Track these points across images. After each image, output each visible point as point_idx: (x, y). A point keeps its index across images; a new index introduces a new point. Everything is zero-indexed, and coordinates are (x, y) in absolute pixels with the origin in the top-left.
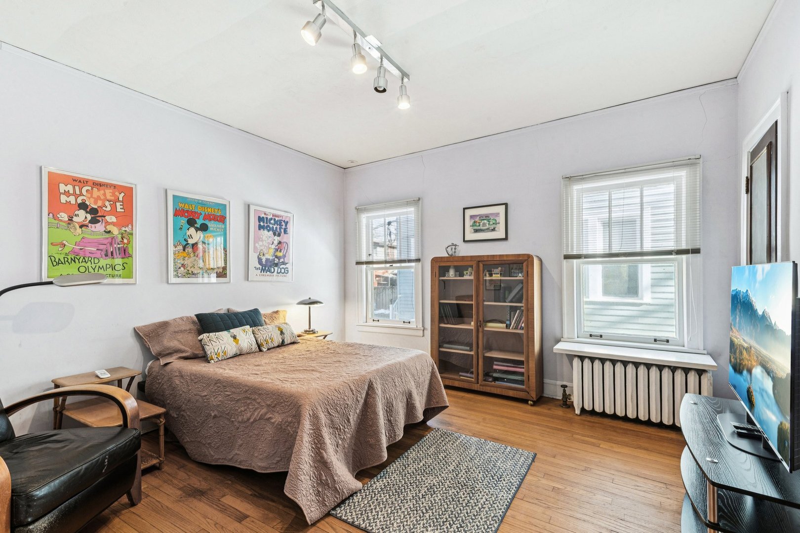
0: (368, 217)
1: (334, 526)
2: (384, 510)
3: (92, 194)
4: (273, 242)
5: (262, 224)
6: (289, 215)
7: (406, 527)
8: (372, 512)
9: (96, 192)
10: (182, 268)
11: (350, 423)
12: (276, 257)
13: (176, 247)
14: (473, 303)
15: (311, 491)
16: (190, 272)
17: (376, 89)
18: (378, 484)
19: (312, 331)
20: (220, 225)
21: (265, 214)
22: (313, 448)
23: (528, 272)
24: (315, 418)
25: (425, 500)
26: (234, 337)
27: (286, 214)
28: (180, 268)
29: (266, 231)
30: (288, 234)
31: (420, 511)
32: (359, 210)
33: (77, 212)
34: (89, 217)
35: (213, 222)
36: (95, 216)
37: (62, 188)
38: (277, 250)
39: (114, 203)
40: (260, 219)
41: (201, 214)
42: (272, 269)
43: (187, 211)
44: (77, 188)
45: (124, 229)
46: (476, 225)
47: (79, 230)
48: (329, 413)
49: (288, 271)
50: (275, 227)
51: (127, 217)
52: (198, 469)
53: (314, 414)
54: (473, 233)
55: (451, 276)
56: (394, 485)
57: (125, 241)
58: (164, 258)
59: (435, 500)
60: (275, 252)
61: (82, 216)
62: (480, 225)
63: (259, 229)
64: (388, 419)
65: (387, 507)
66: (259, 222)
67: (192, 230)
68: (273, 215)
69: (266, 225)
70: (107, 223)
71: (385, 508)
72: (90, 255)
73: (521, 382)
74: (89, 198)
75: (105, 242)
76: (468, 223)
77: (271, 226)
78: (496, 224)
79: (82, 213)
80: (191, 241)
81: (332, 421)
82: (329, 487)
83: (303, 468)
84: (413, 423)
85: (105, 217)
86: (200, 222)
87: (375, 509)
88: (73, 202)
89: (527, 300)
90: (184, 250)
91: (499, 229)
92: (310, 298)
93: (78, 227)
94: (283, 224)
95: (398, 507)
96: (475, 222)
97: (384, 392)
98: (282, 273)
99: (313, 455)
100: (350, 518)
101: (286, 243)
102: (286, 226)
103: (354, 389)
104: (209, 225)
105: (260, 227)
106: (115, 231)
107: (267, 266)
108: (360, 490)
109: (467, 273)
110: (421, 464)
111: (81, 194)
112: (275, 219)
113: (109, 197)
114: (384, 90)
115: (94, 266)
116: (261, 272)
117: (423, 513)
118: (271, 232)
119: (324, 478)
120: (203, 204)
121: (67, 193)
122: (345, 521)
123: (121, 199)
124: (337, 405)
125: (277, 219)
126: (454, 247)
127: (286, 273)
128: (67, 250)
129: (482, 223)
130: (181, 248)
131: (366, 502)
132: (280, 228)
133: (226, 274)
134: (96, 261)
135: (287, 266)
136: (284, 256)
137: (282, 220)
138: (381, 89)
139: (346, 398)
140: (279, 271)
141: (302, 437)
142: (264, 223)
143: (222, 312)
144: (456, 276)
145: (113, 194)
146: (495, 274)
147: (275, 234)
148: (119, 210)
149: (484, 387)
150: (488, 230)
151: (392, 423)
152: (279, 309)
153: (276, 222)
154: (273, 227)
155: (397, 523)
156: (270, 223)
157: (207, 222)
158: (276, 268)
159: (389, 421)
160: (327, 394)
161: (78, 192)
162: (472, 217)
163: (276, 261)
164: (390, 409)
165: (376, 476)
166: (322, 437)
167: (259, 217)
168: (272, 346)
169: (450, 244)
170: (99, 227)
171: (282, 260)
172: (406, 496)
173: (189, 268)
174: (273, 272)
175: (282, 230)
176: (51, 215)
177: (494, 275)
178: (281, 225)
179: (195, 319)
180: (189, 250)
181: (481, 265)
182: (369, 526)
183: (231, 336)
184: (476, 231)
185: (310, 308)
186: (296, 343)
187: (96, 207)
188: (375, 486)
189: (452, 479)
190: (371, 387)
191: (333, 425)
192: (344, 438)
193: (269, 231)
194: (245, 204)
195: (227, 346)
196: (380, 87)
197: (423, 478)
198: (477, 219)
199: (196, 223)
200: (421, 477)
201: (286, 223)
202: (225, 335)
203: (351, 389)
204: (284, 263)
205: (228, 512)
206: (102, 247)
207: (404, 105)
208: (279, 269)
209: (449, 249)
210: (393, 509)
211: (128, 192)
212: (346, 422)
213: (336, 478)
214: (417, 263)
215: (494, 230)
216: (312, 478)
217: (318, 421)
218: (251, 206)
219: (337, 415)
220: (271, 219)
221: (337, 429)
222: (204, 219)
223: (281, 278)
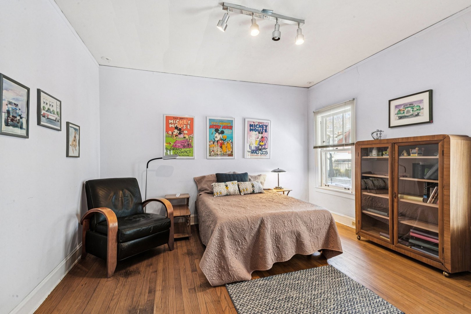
0: (322, 117)
1: (222, 292)
2: (250, 296)
3: (179, 123)
4: (258, 138)
5: (252, 128)
6: (268, 122)
7: (253, 311)
8: (244, 294)
9: (181, 122)
10: (213, 152)
11: (246, 240)
12: (260, 145)
13: (210, 142)
14: (388, 177)
15: (215, 269)
16: (216, 154)
17: (274, 39)
18: (261, 281)
19: (280, 188)
20: (230, 131)
21: (254, 123)
22: (219, 247)
23: (443, 151)
24: (222, 232)
25: (278, 303)
26: (227, 186)
27: (266, 121)
28: (212, 152)
29: (254, 132)
30: (267, 132)
31: (269, 307)
32: (316, 113)
33: (174, 131)
34: (178, 132)
35: (226, 129)
36: (180, 131)
37: (170, 121)
38: (260, 141)
39: (187, 125)
40: (251, 126)
41: (221, 126)
42: (258, 152)
43: (215, 126)
44: (174, 121)
45: (190, 136)
46: (400, 113)
47: (175, 137)
48: (231, 231)
49: (267, 153)
50: (259, 129)
51: (191, 131)
52: (200, 244)
53: (221, 229)
54: (398, 120)
55: (373, 155)
56: (269, 286)
57: (191, 141)
58: (205, 148)
59: (284, 305)
60: (259, 143)
61: (176, 132)
62: (404, 113)
63: (250, 131)
64: (277, 245)
65: (254, 295)
66: (250, 127)
67: (217, 134)
68: (258, 123)
69: (254, 128)
70: (184, 134)
71: (252, 295)
72: (178, 147)
73: (436, 252)
74: (178, 124)
75: (184, 141)
76: (393, 111)
77: (257, 129)
78: (420, 110)
79: (176, 131)
80: (216, 139)
81: (233, 236)
82: (225, 271)
83: (209, 255)
84: (302, 254)
85: (183, 131)
86: (220, 130)
87: (247, 293)
88: (173, 127)
89: (442, 177)
90: (213, 144)
91: (423, 113)
92: (278, 169)
93: (175, 136)
94: (264, 127)
95: (259, 299)
96: (400, 110)
97: (273, 228)
98: (263, 154)
99: (218, 250)
100: (232, 292)
101: (266, 137)
102: (266, 128)
103: (250, 221)
104: (225, 131)
105: (251, 130)
106: (187, 137)
107: (255, 151)
108: (249, 281)
109: (386, 153)
110: (297, 282)
111: (176, 123)
112: (259, 125)
113: (185, 123)
114: (279, 39)
115: (180, 151)
116: (251, 154)
117: (270, 309)
118: (257, 132)
119: (223, 265)
120: (222, 121)
121: (171, 123)
122: (228, 292)
123: (189, 123)
124: (237, 227)
125: (260, 124)
126: (379, 133)
127: (266, 154)
128: (171, 145)
129: (406, 111)
130: (212, 142)
131: (246, 288)
132: (263, 130)
133: (232, 155)
134: (181, 149)
135: (267, 150)
136: (265, 145)
137: (264, 125)
138: (277, 38)
139: (243, 225)
140: (262, 153)
141: (212, 239)
142: (253, 127)
143: (231, 173)
144: (378, 155)
145: (187, 122)
146: (412, 153)
147: (259, 133)
148: (188, 128)
149: (399, 249)
150: (412, 116)
151: (280, 249)
152: (262, 174)
153: (260, 126)
154: (258, 129)
155: (250, 306)
156: (257, 127)
157: (224, 130)
158: (260, 152)
159: (278, 247)
160: (232, 220)
161: (175, 123)
162: (396, 107)
163: (260, 147)
164: (277, 239)
165: (264, 277)
166: (224, 242)
167: (250, 125)
168: (247, 193)
169: (376, 130)
170: (182, 136)
171: (263, 147)
172: (269, 295)
173: (215, 152)
174: (258, 154)
175: (264, 131)
176: (166, 132)
177: (411, 155)
178: (263, 128)
179: (215, 175)
180: (216, 143)
181: (396, 147)
182: (236, 300)
183: (225, 185)
184: (401, 118)
185: (278, 174)
186: (262, 193)
187: (181, 128)
188: (258, 282)
189: (308, 299)
190: (262, 222)
191: (234, 238)
192: (242, 247)
193: (256, 131)
194: (243, 119)
195: (222, 190)
196: (275, 37)
197: (290, 290)
198: (402, 108)
199: (219, 131)
200: (289, 289)
201: (266, 126)
202: (222, 184)
203: (248, 221)
204: (264, 149)
205: (192, 266)
206: (182, 144)
207: (300, 42)
208: (262, 152)
209: (375, 135)
210: (256, 298)
211: (192, 120)
212: (243, 239)
213: (229, 267)
214: (352, 146)
215: (418, 115)
216: (216, 262)
217: (223, 233)
218: (246, 119)
219: (236, 233)
220: (257, 125)
221: (236, 241)
222: (222, 129)
223: (263, 157)
